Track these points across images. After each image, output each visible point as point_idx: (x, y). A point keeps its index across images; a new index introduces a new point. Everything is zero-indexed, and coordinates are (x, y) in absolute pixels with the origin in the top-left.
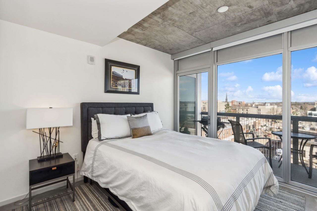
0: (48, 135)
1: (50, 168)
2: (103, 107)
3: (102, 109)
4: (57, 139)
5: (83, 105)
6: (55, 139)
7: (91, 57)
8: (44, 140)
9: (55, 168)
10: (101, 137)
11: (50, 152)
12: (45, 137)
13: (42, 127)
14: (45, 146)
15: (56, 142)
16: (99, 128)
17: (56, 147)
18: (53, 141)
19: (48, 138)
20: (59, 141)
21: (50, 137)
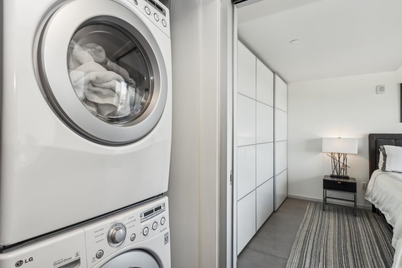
0: (337, 159)
1: (336, 182)
2: (396, 138)
3: (395, 141)
4: (345, 163)
5: (371, 136)
6: (343, 163)
7: (380, 87)
8: (334, 162)
9: (340, 183)
10: (385, 168)
11: (339, 173)
12: (335, 160)
13: (333, 152)
14: (335, 166)
15: (344, 166)
16: (385, 159)
17: (344, 169)
18: (341, 165)
19: (337, 161)
20: (346, 166)
21: (339, 161)
